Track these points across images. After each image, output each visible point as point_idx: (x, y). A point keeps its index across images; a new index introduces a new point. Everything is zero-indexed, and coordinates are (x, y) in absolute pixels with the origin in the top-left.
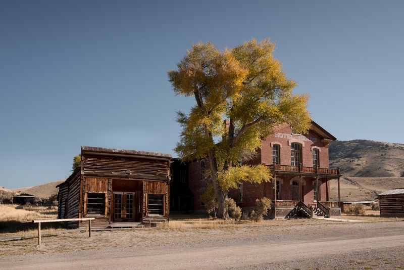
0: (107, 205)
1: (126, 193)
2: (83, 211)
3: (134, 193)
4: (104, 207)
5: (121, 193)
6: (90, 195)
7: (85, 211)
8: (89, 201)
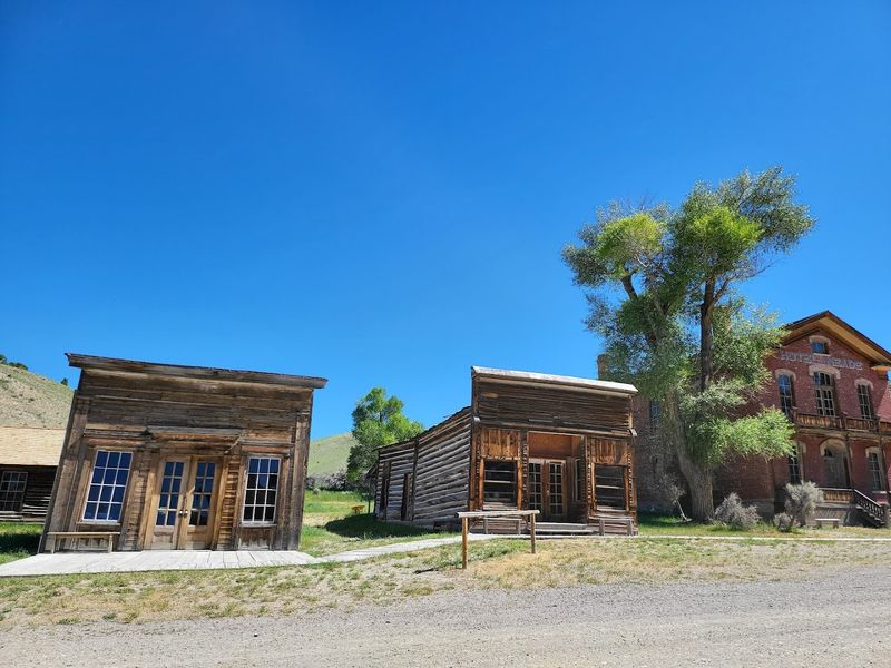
0: (520, 484)
1: (548, 461)
2: (478, 496)
3: (563, 462)
4: (514, 488)
5: (540, 461)
6: (488, 464)
7: (481, 496)
8: (487, 476)
